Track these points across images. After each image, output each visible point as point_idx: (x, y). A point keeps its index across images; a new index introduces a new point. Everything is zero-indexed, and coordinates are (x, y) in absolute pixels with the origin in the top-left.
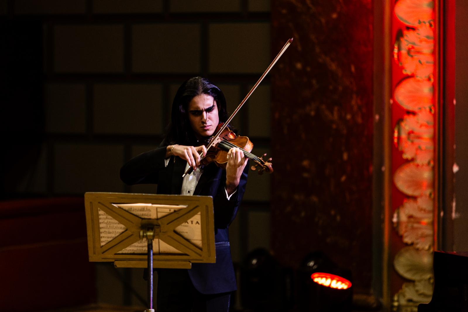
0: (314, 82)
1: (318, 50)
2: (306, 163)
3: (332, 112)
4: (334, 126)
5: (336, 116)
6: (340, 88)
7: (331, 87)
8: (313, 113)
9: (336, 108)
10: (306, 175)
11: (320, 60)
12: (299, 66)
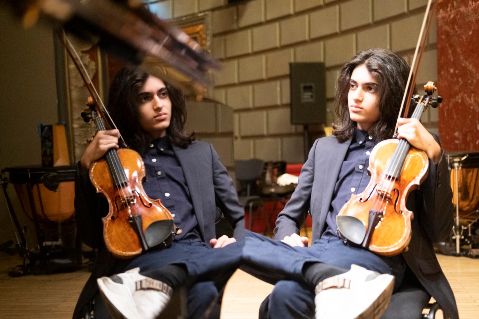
0: (460, 80)
1: (462, 58)
2: (456, 134)
3: (470, 98)
4: (472, 108)
5: (473, 102)
6: (475, 81)
7: (469, 82)
8: (460, 101)
9: (473, 95)
10: (457, 142)
11: (463, 65)
12: (452, 71)
